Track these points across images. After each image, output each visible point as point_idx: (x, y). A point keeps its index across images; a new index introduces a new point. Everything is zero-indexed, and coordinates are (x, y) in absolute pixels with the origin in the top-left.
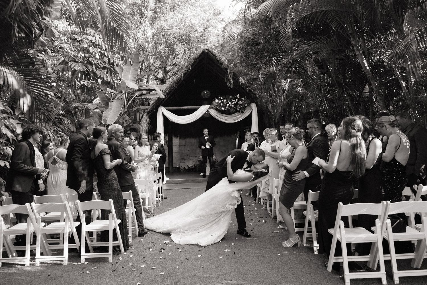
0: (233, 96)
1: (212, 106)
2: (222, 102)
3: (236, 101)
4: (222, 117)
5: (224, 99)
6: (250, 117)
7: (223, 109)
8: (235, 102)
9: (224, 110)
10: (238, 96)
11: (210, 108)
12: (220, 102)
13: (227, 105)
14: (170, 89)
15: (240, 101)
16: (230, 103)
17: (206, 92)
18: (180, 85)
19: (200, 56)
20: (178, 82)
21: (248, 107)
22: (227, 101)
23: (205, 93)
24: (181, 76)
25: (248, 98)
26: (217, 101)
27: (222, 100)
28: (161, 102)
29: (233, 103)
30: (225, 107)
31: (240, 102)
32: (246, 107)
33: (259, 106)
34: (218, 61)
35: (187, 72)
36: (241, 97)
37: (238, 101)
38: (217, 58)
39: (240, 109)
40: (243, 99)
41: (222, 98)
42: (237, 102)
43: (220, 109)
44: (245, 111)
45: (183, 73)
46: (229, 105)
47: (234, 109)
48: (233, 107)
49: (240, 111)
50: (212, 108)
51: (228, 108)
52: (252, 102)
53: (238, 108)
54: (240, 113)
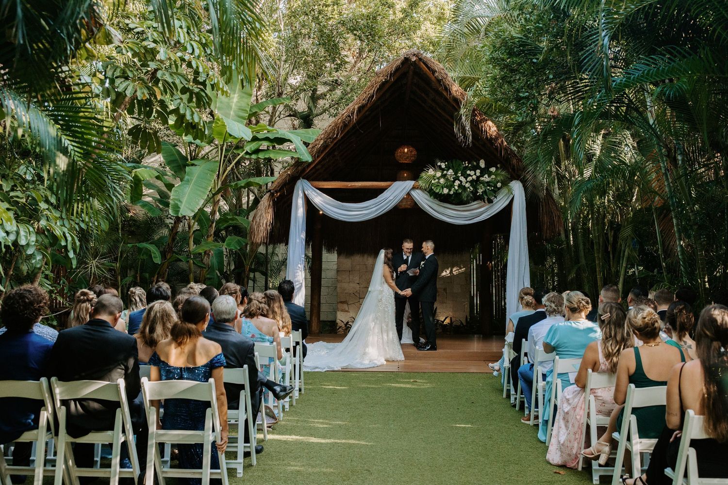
0: (469, 164)
1: (420, 183)
2: (444, 176)
3: (475, 174)
5: (448, 168)
6: (508, 211)
7: (446, 191)
8: (474, 177)
9: (448, 194)
10: (482, 164)
11: (414, 188)
12: (439, 174)
13: (454, 182)
14: (325, 142)
15: (486, 176)
16: (462, 179)
17: (406, 150)
18: (348, 132)
19: (398, 69)
20: (345, 125)
21: (505, 191)
22: (456, 173)
23: (404, 152)
24: (353, 113)
25: (504, 168)
26: (431, 172)
27: (443, 170)
28: (304, 170)
29: (470, 179)
30: (450, 187)
31: (486, 178)
32: (499, 189)
33: (530, 189)
34: (439, 81)
35: (367, 104)
36: (489, 165)
37: (482, 175)
38: (436, 74)
39: (485, 192)
40: (493, 169)
41: (443, 166)
42: (478, 178)
43: (437, 191)
44: (496, 197)
45: (356, 107)
46: (459, 183)
47: (472, 192)
48: (469, 187)
49: (486, 197)
50: (421, 188)
51: (457, 190)
52: (512, 178)
53: (480, 191)
54: (485, 202)
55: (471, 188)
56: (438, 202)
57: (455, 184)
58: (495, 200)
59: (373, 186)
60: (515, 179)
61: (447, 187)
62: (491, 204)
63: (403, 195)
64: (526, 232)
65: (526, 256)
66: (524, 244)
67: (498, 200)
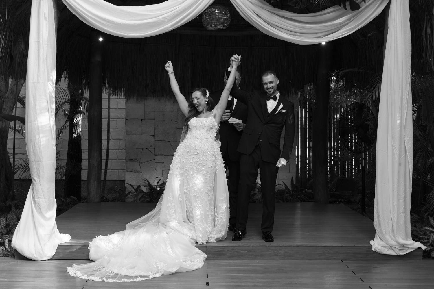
4: (276, 20)
54: (346, 9)
56: (270, 8)
58: (363, 6)
62: (358, 11)
64: (410, 56)
65: (408, 94)
66: (407, 76)
67: (367, 4)
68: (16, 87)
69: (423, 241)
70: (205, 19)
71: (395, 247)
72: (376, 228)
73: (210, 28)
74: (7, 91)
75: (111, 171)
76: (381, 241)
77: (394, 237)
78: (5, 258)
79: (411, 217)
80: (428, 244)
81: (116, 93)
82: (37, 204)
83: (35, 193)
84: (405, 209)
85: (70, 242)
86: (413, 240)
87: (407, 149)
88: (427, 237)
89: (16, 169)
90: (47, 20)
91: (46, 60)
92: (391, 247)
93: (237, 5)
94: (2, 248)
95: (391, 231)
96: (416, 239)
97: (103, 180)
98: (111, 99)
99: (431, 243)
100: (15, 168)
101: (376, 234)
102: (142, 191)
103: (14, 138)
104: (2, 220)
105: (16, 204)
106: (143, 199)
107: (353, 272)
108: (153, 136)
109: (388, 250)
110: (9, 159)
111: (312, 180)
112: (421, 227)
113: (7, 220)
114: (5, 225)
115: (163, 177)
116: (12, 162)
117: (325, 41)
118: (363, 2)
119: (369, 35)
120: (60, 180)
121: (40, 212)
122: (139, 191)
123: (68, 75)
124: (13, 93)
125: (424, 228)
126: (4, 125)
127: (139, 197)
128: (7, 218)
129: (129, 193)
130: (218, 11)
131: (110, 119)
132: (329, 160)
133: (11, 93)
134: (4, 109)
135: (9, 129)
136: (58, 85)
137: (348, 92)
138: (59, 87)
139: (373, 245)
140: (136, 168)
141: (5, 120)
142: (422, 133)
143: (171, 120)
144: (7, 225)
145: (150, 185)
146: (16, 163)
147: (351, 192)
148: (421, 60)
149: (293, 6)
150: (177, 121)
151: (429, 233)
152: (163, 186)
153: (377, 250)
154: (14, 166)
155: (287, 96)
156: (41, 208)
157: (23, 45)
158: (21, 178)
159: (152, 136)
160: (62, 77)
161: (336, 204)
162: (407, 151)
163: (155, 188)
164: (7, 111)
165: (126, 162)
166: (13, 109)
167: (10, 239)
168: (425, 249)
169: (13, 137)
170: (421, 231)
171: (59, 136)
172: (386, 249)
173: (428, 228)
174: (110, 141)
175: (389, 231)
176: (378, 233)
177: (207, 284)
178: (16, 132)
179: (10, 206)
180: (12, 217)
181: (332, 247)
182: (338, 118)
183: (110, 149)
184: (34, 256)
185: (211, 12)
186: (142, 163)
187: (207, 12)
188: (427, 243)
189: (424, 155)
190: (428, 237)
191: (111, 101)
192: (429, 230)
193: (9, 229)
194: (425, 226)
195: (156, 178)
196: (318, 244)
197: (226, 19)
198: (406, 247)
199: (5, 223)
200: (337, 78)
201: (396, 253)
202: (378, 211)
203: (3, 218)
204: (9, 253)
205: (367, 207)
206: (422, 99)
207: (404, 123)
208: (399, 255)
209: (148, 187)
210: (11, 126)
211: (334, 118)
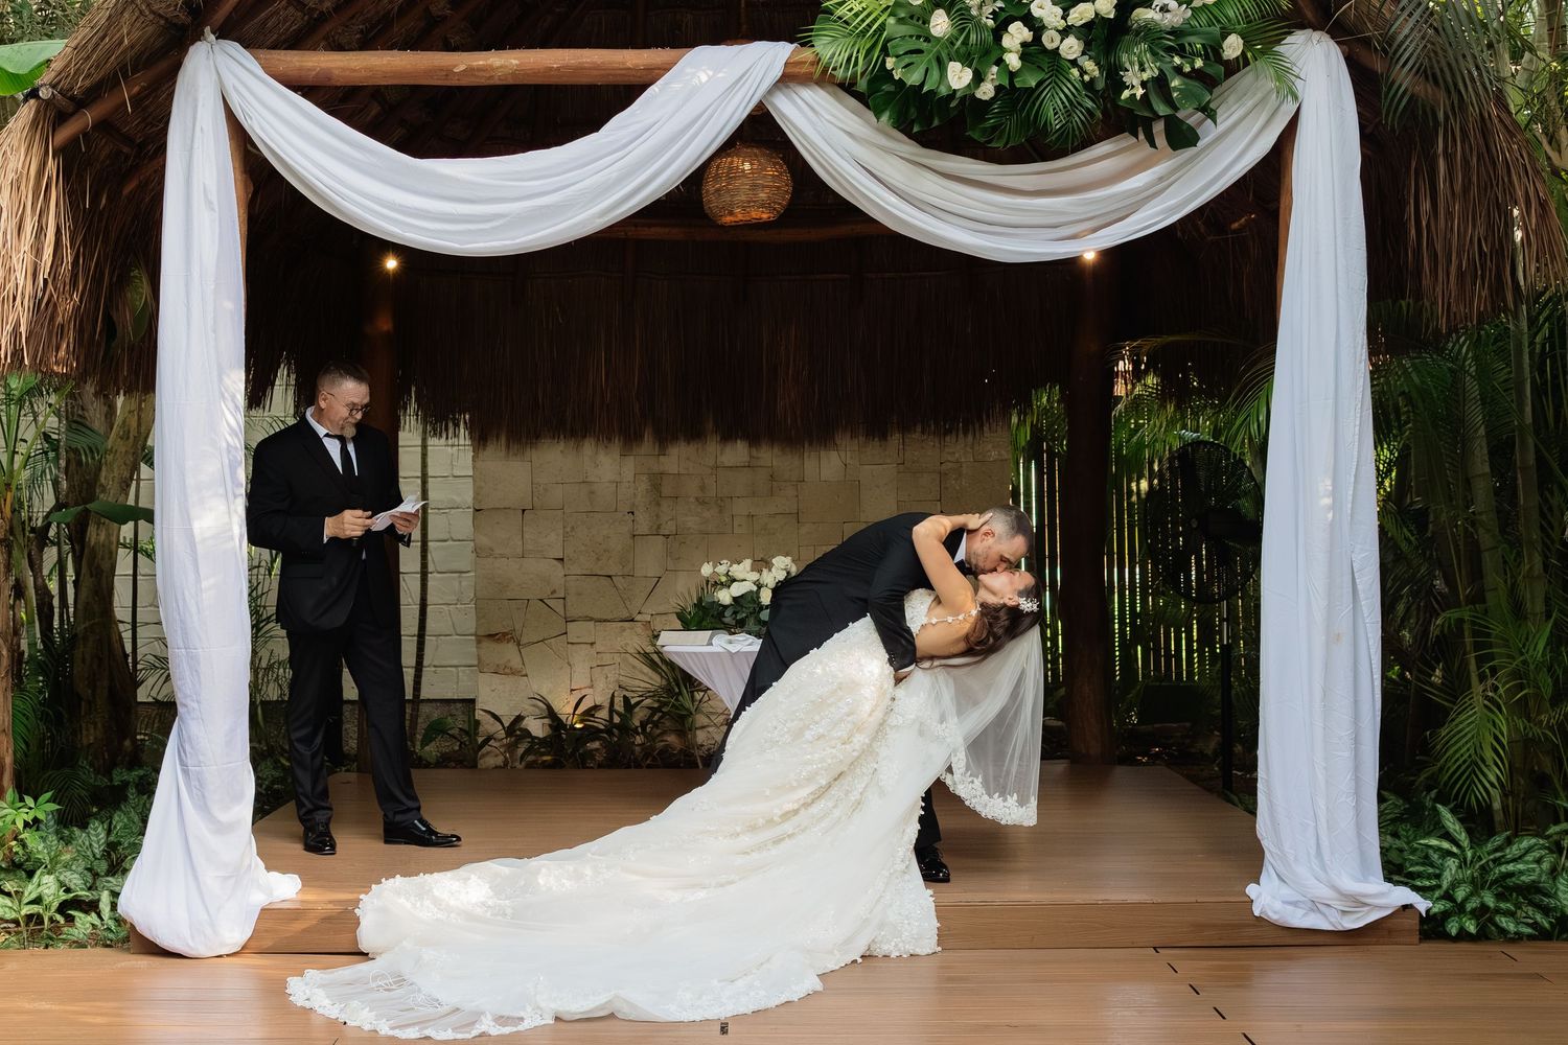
1: (830, 47)
4: (929, 186)
7: (958, 77)
9: (969, 101)
11: (790, 78)
13: (1000, 31)
16: (1044, 9)
29: (1080, 12)
30: (983, 54)
31: (1164, 10)
32: (1233, 68)
39: (1160, 84)
42: (1125, 8)
43: (913, 79)
44: (1210, 113)
46: (1027, 35)
47: (1089, 86)
48: (1074, 63)
49: (1162, 109)
50: (823, 78)
51: (1012, 75)
52: (1295, 21)
53: (1135, 81)
54: (1153, 144)
55: (1089, 65)
56: (910, 148)
57: (1006, 42)
58: (1208, 132)
59: (579, 69)
60: (1302, 27)
61: (966, 60)
62: (1191, 151)
63: (732, 115)
64: (1363, 290)
65: (1361, 412)
66: (1355, 353)
67: (1221, 128)
68: (136, 417)
69: (1419, 883)
70: (712, 190)
71: (1328, 905)
72: (1264, 843)
73: (728, 219)
74: (111, 429)
75: (435, 672)
76: (1282, 883)
77: (1325, 871)
78: (99, 950)
79: (1379, 808)
80: (1437, 894)
81: (441, 429)
82: (193, 783)
83: (187, 747)
84: (1357, 780)
85: (301, 897)
86: (1388, 879)
87: (1360, 587)
88: (1431, 870)
89: (141, 670)
90: (213, 209)
91: (214, 331)
92: (1315, 906)
93: (805, 143)
94: (89, 918)
95: (1313, 851)
96: (1396, 878)
97: (411, 698)
98: (429, 448)
99: (1447, 892)
100: (139, 667)
101: (1266, 862)
102: (527, 733)
103: (135, 575)
104: (95, 829)
105: (141, 778)
106: (531, 758)
107: (1191, 986)
108: (562, 560)
109: (1304, 915)
110: (121, 638)
111: (1062, 691)
112: (1415, 838)
113: (109, 832)
114: (102, 848)
115: (592, 687)
116: (128, 648)
117: (1094, 249)
118: (1209, 120)
119: (1235, 226)
120: (277, 701)
121: (203, 807)
122: (518, 732)
123: (293, 376)
124: (128, 438)
125: (1422, 842)
126: (102, 537)
127: (521, 751)
128: (111, 823)
129: (489, 738)
130: (752, 164)
131: (429, 511)
132: (1117, 626)
133: (122, 438)
134: (101, 485)
135: (117, 548)
136: (264, 408)
137: (1171, 408)
138: (266, 414)
139: (1258, 897)
140: (509, 661)
141: (107, 521)
142: (1413, 535)
143: (616, 511)
144: (112, 847)
145: (551, 713)
146: (141, 651)
147: (1188, 724)
148: (1403, 303)
149: (983, 140)
150: (633, 513)
151: (1439, 858)
152: (593, 716)
153: (1271, 914)
154: (135, 663)
155: (977, 426)
156: (206, 794)
157: (146, 289)
158: (160, 698)
159: (555, 562)
160: (277, 382)
161: (1140, 763)
162: (1362, 596)
163: (569, 723)
164: (112, 492)
165: (479, 642)
166: (129, 486)
167: (117, 889)
168: (1428, 911)
169: (131, 572)
170: (1414, 851)
171: (273, 567)
172: (1300, 912)
173: (1434, 842)
174: (429, 579)
175: (1309, 853)
176: (1272, 860)
177: (722, 1028)
178: (139, 555)
179: (125, 784)
180: (125, 820)
181: (1123, 906)
182: (1143, 492)
183: (428, 603)
184: (188, 945)
185: (730, 169)
186: (526, 645)
187: (717, 170)
188: (1432, 889)
189: (1422, 604)
190: (1438, 871)
191: (429, 453)
192: (1438, 849)
193: (117, 859)
194: (1428, 834)
195: (572, 690)
196: (1080, 898)
197: (778, 187)
198: (1366, 904)
199: (103, 841)
200: (1136, 364)
201: (1331, 923)
202: (1269, 789)
203: (97, 824)
204: (111, 936)
205: (1239, 774)
206: (1410, 425)
207: (1350, 506)
208: (1341, 929)
209: (547, 721)
210: (125, 538)
211: (1130, 492)
